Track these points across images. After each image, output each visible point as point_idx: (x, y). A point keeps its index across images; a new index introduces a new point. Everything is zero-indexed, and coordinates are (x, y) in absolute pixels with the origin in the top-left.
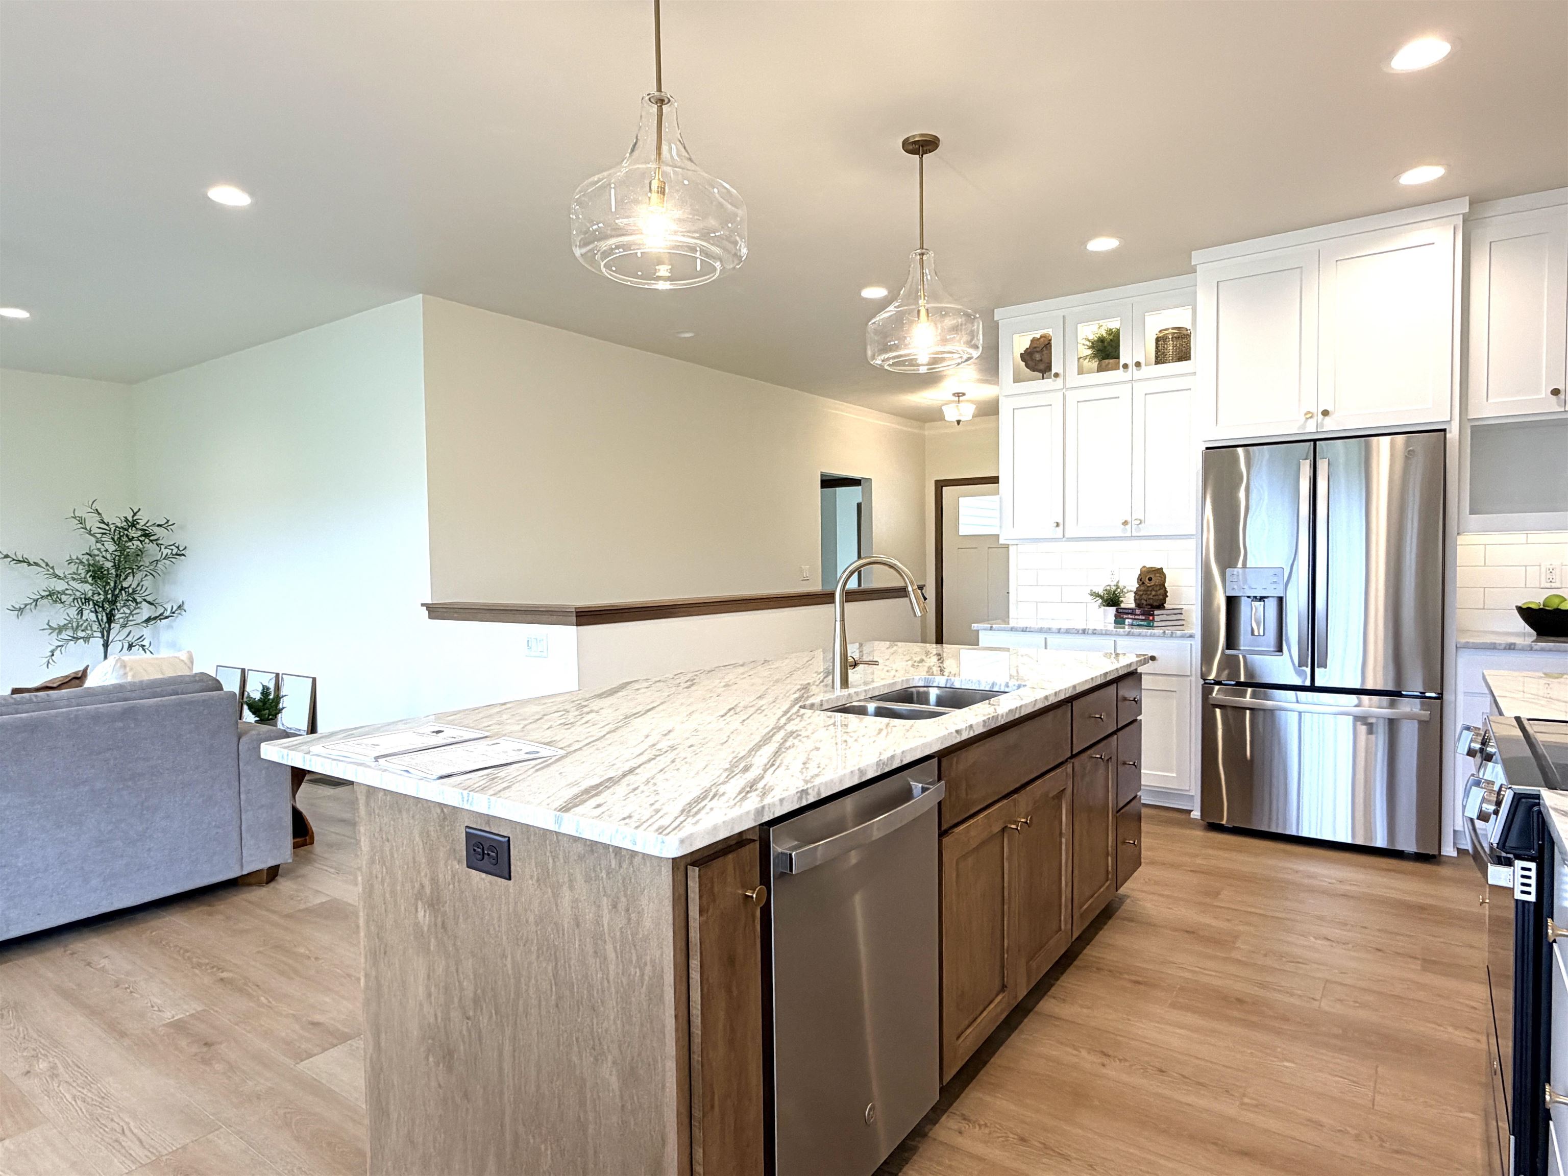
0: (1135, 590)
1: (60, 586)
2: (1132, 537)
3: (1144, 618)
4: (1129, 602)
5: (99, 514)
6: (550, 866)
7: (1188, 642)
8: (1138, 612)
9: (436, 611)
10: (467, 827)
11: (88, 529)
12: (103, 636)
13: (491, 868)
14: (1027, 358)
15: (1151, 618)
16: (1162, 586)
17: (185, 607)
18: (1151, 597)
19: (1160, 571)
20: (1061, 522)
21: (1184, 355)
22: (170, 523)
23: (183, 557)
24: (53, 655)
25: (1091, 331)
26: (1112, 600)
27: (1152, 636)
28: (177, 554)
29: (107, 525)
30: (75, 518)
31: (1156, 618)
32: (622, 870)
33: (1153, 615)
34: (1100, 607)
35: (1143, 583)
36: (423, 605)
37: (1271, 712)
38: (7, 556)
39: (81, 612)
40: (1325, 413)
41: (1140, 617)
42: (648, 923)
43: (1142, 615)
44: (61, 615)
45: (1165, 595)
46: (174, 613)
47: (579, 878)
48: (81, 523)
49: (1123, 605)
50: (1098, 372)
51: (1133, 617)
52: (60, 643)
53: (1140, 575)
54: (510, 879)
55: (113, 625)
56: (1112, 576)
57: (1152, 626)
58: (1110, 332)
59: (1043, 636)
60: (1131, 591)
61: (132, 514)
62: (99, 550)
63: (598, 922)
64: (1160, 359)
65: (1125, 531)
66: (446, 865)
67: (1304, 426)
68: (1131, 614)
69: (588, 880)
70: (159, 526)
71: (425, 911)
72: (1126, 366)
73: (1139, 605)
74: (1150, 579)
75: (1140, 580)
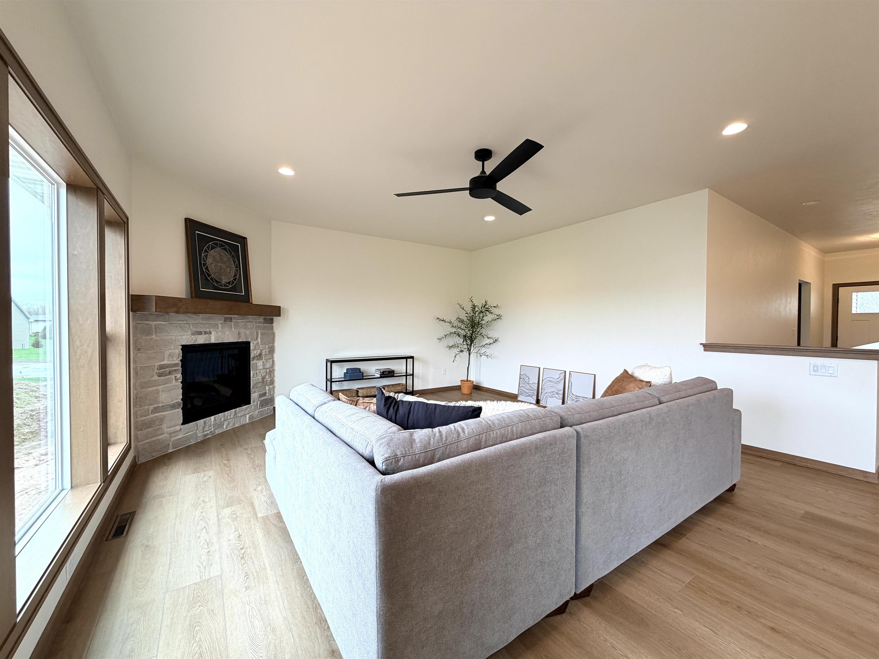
1: (454, 330)
5: (472, 302)
9: (708, 347)
11: (463, 307)
12: (468, 350)
17: (498, 340)
22: (499, 306)
23: (500, 319)
24: (455, 357)
28: (498, 318)
30: (458, 304)
36: (701, 344)
38: (438, 319)
39: (462, 341)
44: (454, 341)
46: (494, 342)
48: (460, 306)
52: (458, 353)
55: (472, 346)
61: (485, 302)
62: (466, 317)
70: (494, 307)
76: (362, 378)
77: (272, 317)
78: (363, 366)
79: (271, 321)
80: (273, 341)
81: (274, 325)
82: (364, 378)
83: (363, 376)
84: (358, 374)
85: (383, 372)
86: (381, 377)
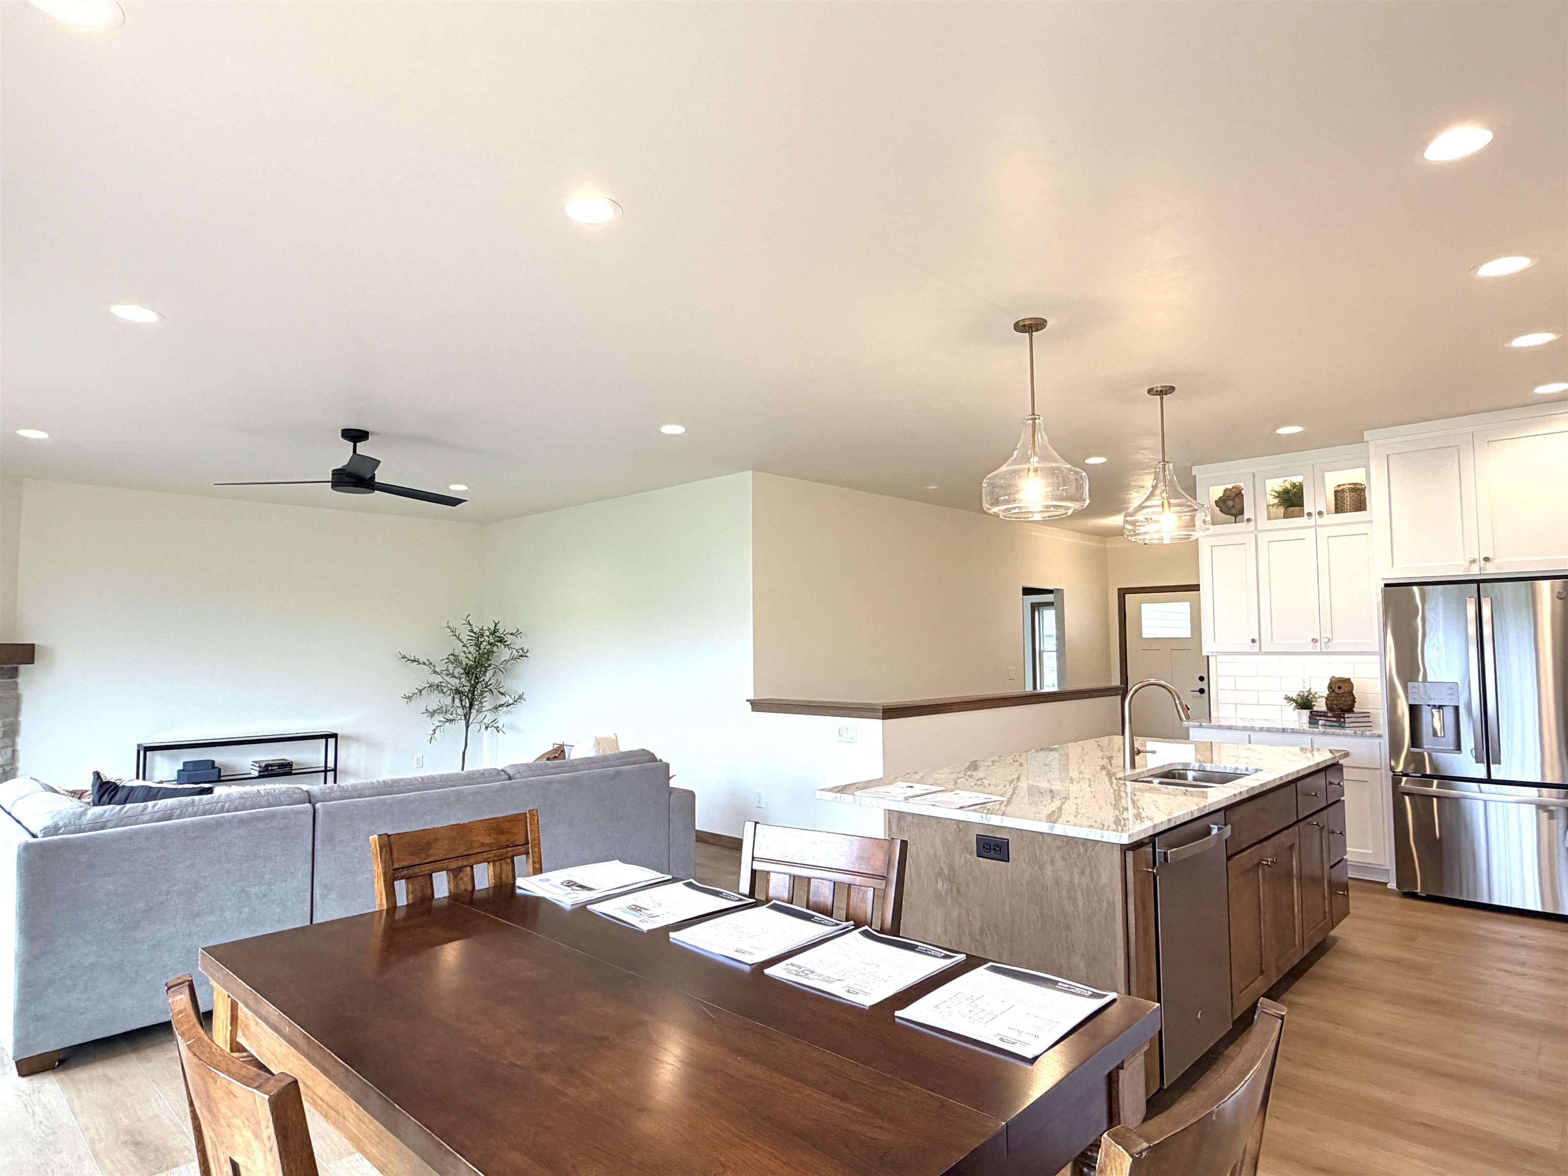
0: (1326, 696)
1: (437, 679)
2: (1321, 653)
3: (1335, 719)
4: (1321, 705)
5: (470, 625)
6: (1038, 853)
7: (1377, 741)
8: (1330, 714)
10: (977, 835)
11: (457, 634)
12: (465, 718)
13: (995, 856)
14: (1221, 504)
15: (1342, 720)
16: (1351, 693)
17: (524, 697)
18: (1341, 702)
19: (1348, 681)
20: (1256, 638)
21: (1360, 505)
22: (520, 632)
23: (525, 658)
24: (435, 733)
25: (1277, 484)
26: (1304, 703)
27: (1346, 735)
28: (521, 656)
29: (475, 633)
30: (448, 627)
31: (1346, 720)
32: (1087, 854)
33: (1344, 718)
34: (1294, 710)
35: (1333, 691)
36: (748, 701)
37: (1456, 800)
38: (404, 657)
39: (453, 700)
40: (1487, 559)
41: (1333, 719)
42: (1104, 879)
43: (1334, 717)
44: (435, 700)
45: (1354, 701)
46: (516, 701)
47: (1058, 857)
48: (453, 632)
49: (1315, 709)
50: (1285, 518)
51: (1325, 718)
52: (440, 724)
53: (1330, 684)
54: (1009, 862)
55: (472, 710)
56: (1304, 684)
57: (1344, 727)
58: (1294, 485)
59: (1247, 733)
60: (1322, 697)
61: (494, 625)
62: (464, 652)
63: (1071, 882)
64: (1339, 509)
65: (1315, 648)
66: (960, 857)
67: (1469, 569)
68: (1324, 716)
69: (1064, 859)
70: (512, 634)
71: (943, 883)
72: (1309, 514)
73: (1330, 709)
74: (1340, 688)
75: (1330, 687)
76: (216, 779)
77: (15, 666)
78: (219, 756)
79: (14, 673)
80: (16, 711)
81: (20, 680)
82: (222, 778)
83: (220, 776)
84: (209, 771)
85: (267, 766)
86: (260, 777)
